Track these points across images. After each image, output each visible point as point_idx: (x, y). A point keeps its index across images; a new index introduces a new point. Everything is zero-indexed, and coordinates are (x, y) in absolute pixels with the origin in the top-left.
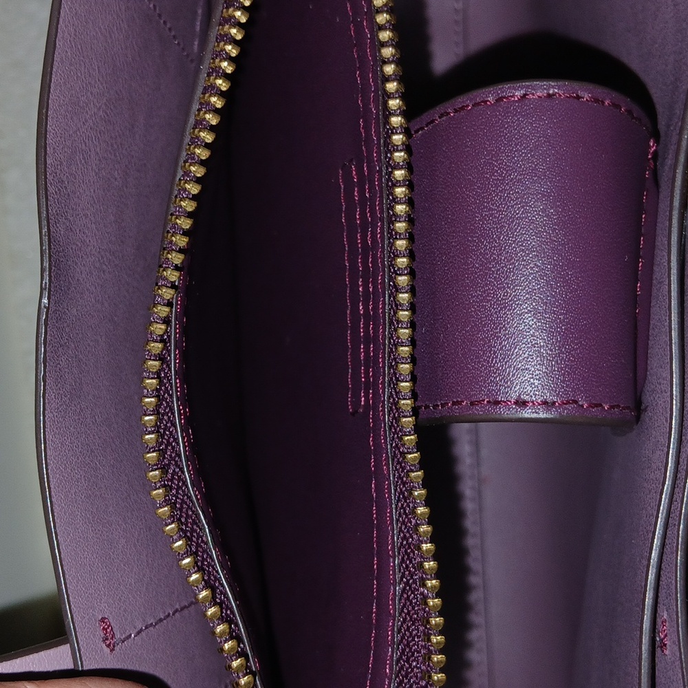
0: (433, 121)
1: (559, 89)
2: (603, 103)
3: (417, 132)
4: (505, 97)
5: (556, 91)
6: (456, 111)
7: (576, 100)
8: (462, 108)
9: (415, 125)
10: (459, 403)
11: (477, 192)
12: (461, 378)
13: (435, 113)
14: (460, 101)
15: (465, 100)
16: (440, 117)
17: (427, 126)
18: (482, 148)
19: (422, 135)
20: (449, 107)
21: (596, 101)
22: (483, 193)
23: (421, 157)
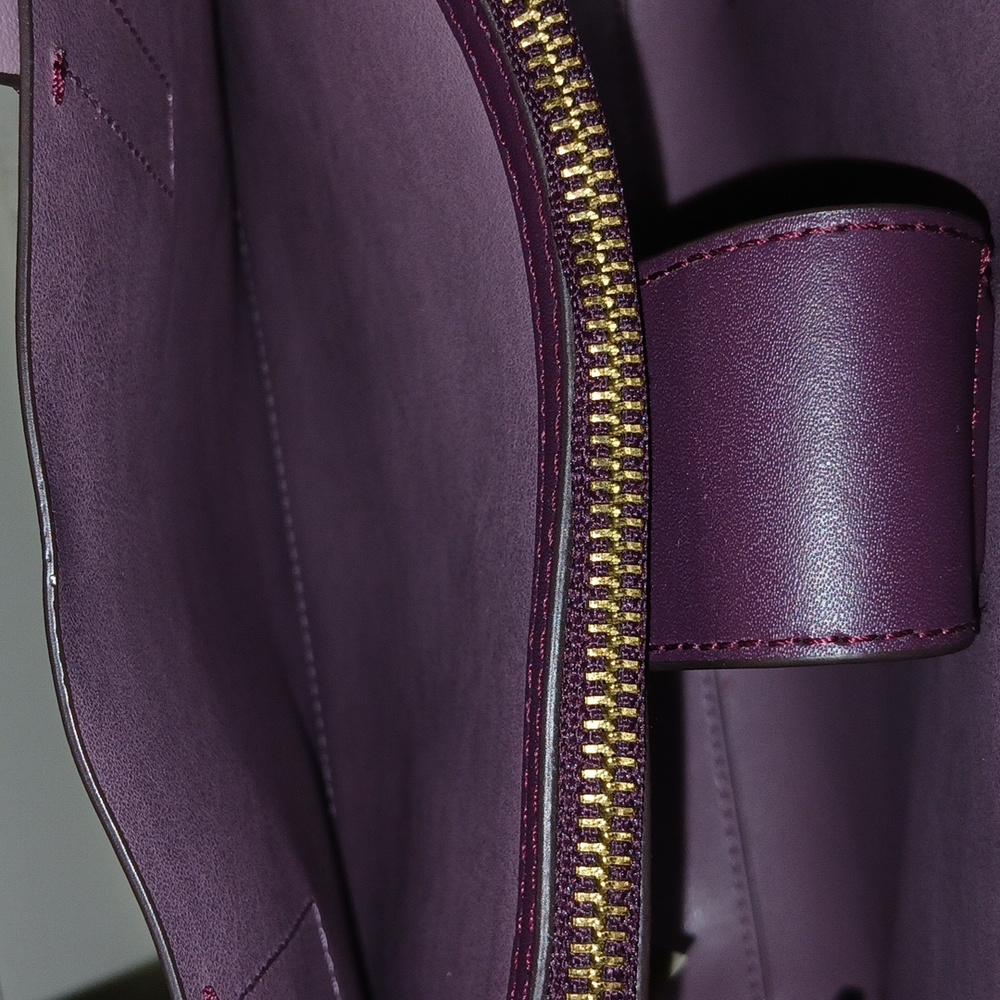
0: (679, 265)
1: (852, 218)
2: (913, 227)
3: (652, 277)
4: (781, 235)
5: (850, 221)
6: (713, 253)
7: (876, 231)
8: (724, 249)
9: (649, 267)
10: (751, 643)
11: (754, 363)
12: (753, 609)
13: (682, 255)
14: (719, 239)
15: (728, 239)
16: (689, 260)
17: (669, 270)
18: (756, 303)
19: (662, 282)
20: (703, 248)
21: (904, 227)
22: (763, 363)
23: (662, 312)
